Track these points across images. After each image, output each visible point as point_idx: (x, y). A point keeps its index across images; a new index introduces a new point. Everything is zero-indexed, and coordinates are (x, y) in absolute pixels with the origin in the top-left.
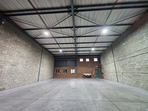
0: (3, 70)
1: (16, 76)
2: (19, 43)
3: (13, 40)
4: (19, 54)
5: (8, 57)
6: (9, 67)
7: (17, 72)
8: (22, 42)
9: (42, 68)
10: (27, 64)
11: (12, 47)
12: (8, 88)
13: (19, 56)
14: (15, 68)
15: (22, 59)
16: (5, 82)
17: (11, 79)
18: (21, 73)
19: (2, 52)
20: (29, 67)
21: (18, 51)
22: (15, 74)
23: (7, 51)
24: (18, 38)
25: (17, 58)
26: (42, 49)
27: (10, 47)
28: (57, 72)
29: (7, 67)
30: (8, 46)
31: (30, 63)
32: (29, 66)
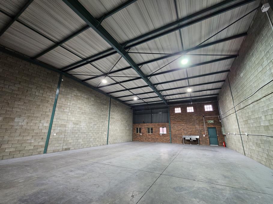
0: (67, 129)
1: (79, 136)
2: (79, 98)
3: (73, 96)
4: (81, 111)
5: (70, 115)
6: (72, 126)
7: (81, 131)
8: (83, 95)
9: (113, 126)
10: (91, 121)
11: (73, 104)
12: (73, 148)
13: (81, 113)
14: (77, 126)
15: (85, 116)
16: (69, 142)
17: (75, 138)
18: (85, 133)
19: (64, 111)
20: (94, 125)
21: (79, 107)
22: (79, 133)
23: (68, 109)
24: (77, 92)
25: (79, 115)
26: (110, 100)
27: (71, 104)
28: (137, 132)
29: (70, 126)
30: (69, 104)
31: (94, 120)
32: (93, 123)
